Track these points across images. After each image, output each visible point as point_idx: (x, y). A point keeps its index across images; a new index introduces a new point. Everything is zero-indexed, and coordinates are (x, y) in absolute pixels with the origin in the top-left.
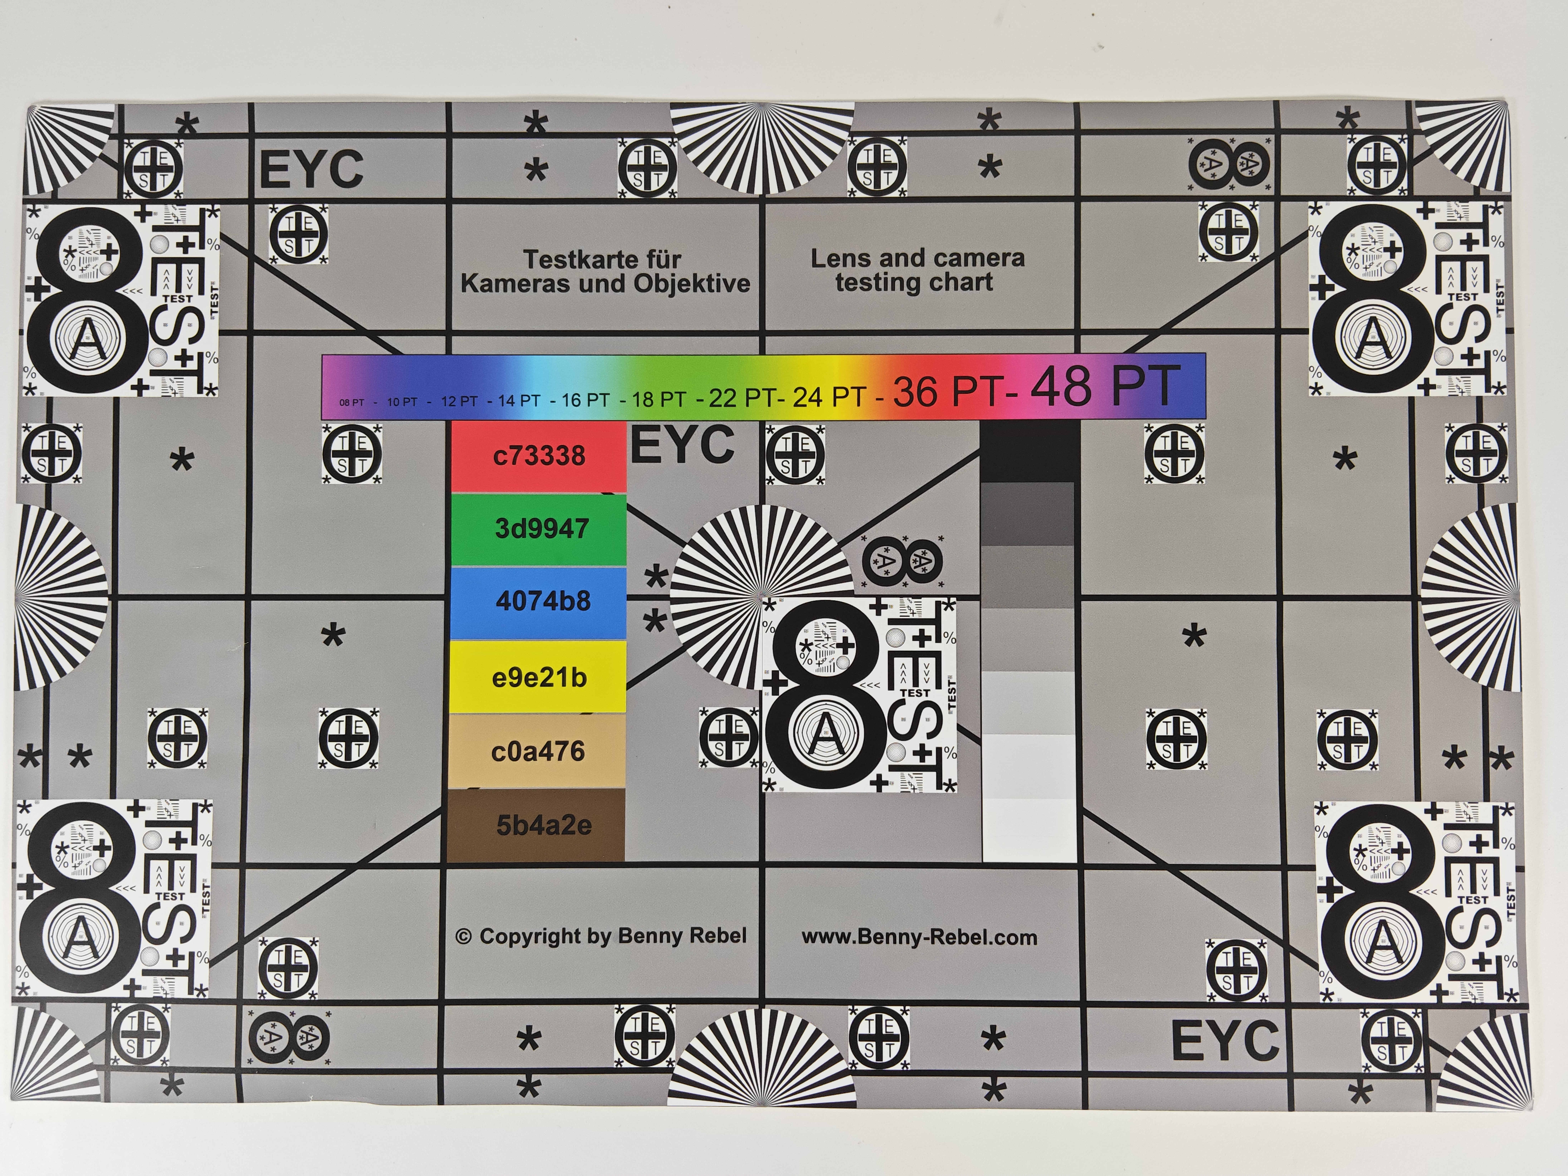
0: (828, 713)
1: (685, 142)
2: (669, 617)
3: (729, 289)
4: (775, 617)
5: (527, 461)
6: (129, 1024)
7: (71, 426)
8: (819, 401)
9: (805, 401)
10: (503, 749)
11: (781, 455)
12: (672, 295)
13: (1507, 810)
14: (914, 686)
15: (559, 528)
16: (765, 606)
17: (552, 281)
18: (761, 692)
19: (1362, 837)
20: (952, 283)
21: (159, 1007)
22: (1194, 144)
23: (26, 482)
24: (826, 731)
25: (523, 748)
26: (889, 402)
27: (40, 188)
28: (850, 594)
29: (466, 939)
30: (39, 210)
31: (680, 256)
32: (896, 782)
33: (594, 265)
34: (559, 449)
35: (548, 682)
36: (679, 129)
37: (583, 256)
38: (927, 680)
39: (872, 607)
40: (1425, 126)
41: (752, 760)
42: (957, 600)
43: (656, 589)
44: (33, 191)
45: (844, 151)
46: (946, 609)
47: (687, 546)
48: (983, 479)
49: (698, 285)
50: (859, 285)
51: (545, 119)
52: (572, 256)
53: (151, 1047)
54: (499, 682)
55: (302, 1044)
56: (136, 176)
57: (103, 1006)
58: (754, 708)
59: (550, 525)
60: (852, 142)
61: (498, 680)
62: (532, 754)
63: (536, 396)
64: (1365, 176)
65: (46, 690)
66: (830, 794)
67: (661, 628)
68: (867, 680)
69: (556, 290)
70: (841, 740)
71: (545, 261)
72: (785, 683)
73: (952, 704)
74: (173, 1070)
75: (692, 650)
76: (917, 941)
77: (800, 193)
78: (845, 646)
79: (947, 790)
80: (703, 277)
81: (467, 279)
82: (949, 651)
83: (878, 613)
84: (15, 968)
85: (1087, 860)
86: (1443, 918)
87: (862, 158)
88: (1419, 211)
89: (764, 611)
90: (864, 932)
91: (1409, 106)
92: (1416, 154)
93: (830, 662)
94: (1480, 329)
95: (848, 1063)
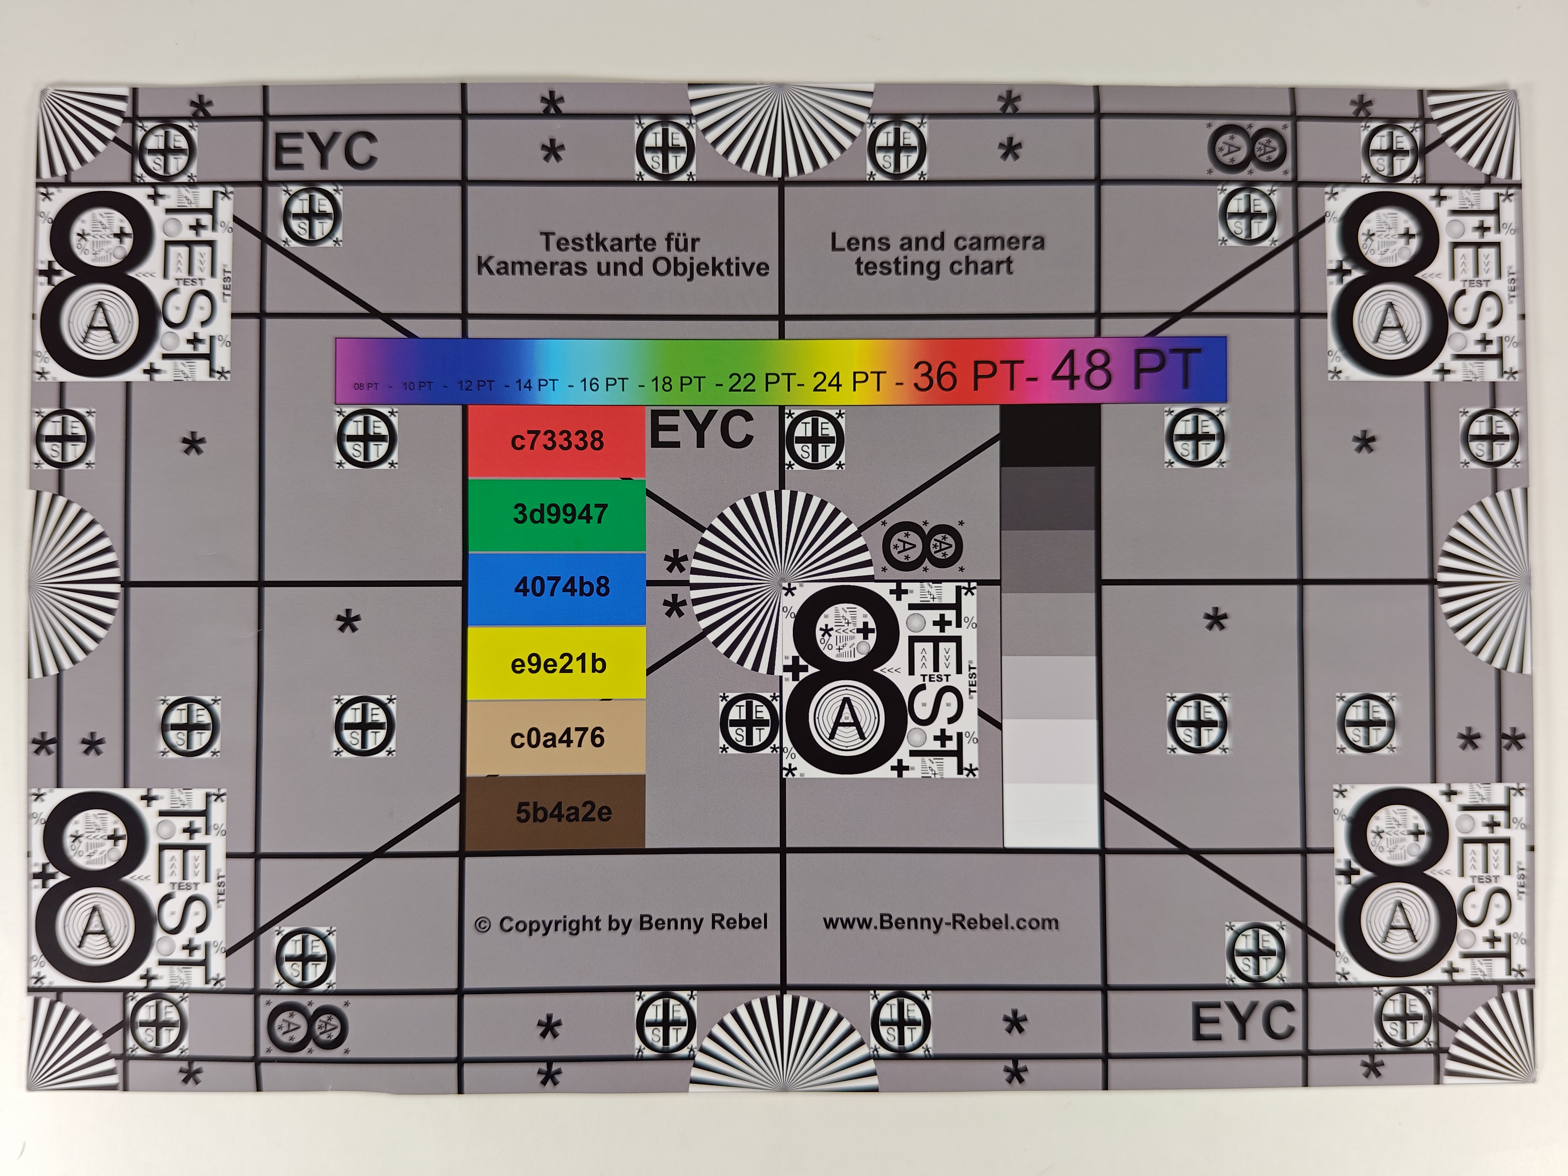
0: (849, 698)
1: (704, 124)
2: (689, 603)
3: (748, 273)
4: (795, 603)
5: (545, 446)
6: (146, 1013)
7: (83, 411)
8: (838, 386)
9: (824, 386)
10: (522, 736)
11: (801, 440)
12: (691, 279)
13: (1519, 790)
14: (934, 671)
15: (578, 514)
16: (785, 592)
17: (569, 264)
18: (781, 677)
19: (1380, 819)
20: (972, 266)
22: (1214, 128)
23: (38, 468)
24: (847, 716)
25: (542, 735)
26: (909, 387)
27: (53, 171)
28: (870, 579)
29: (485, 927)
30: (52, 193)
31: (698, 239)
32: (917, 767)
33: (612, 248)
34: (577, 434)
35: (567, 668)
36: (696, 109)
37: (601, 239)
38: (948, 664)
39: (892, 592)
40: (1437, 114)
41: (772, 745)
42: (978, 585)
43: (676, 575)
44: (45, 174)
45: (864, 133)
46: (966, 594)
47: (707, 531)
48: (1003, 463)
49: (716, 268)
50: (879, 269)
51: (561, 99)
52: (589, 238)
53: (168, 1037)
54: (518, 669)
55: (321, 1034)
56: (149, 160)
57: (119, 996)
58: (774, 694)
59: (569, 511)
60: (872, 123)
61: (516, 666)
62: (551, 741)
63: (554, 380)
64: (1380, 162)
65: (59, 677)
66: (851, 779)
67: (680, 614)
68: (887, 665)
69: (573, 273)
70: (862, 727)
71: (562, 244)
72: (805, 669)
73: (973, 688)
74: (191, 1060)
75: (713, 636)
76: (938, 927)
77: (819, 176)
78: (865, 631)
79: (968, 775)
80: (721, 262)
81: (483, 261)
82: (969, 636)
83: (899, 599)
84: (30, 959)
85: (1109, 845)
86: (1457, 899)
87: (882, 140)
88: (1432, 198)
89: (783, 597)
90: (886, 918)
91: (1421, 95)
92: (1428, 143)
93: (850, 647)
94: (1494, 315)
95: (869, 1048)
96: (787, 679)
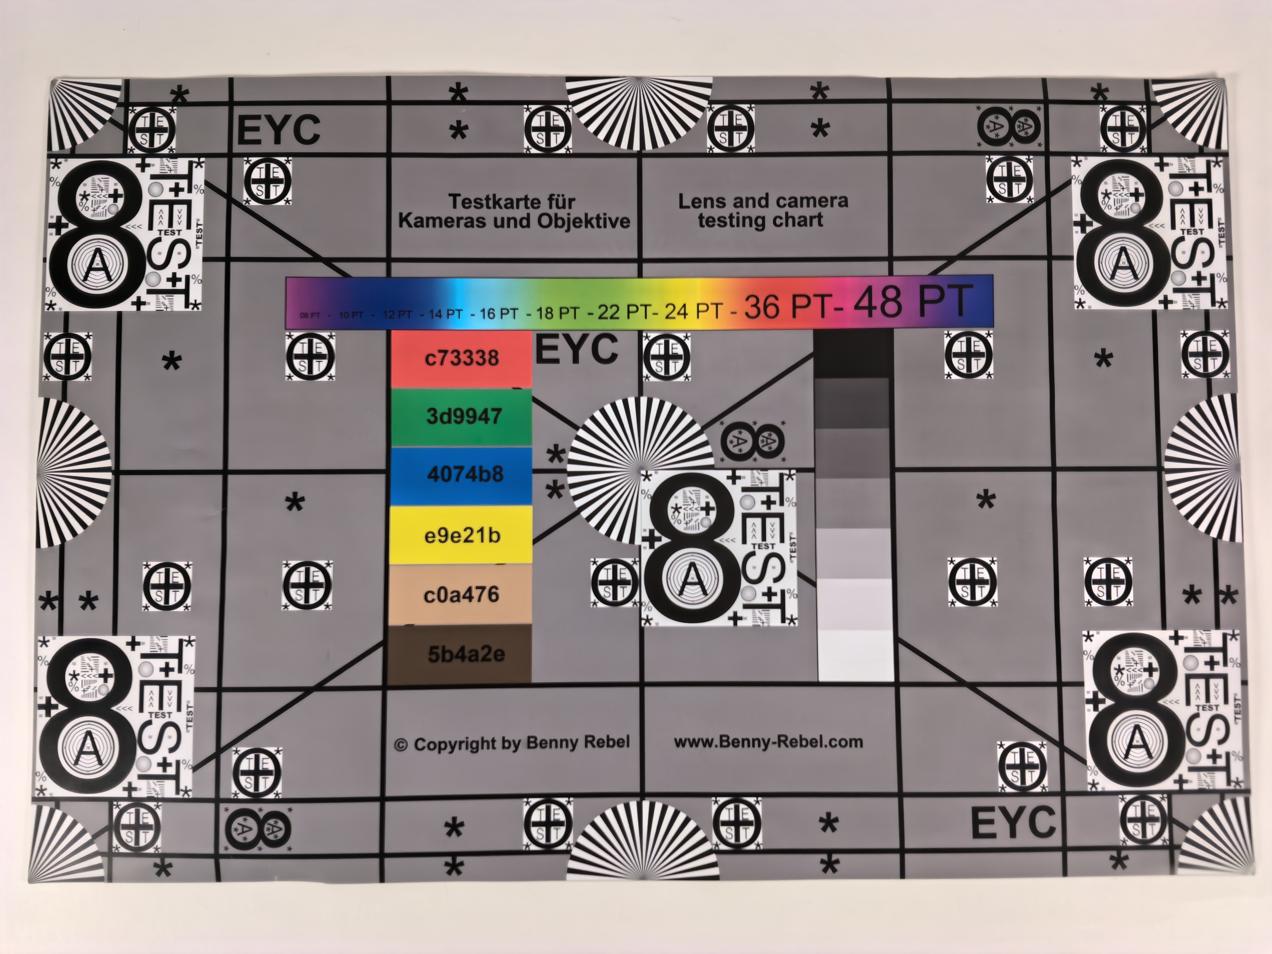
0: (694, 562)
1: (578, 108)
3: (614, 226)
4: (651, 486)
5: (452, 363)
7: (83, 335)
8: (685, 314)
9: (674, 314)
10: (433, 593)
11: (656, 357)
12: (568, 230)
13: (1233, 636)
14: (762, 541)
15: (478, 416)
16: (643, 478)
17: (472, 219)
18: (640, 547)
19: (1121, 659)
20: (790, 220)
21: (152, 804)
22: (982, 111)
23: (47, 380)
24: (693, 577)
25: (449, 591)
26: (741, 315)
27: (61, 145)
28: (710, 467)
29: (403, 747)
30: (60, 163)
31: (574, 199)
32: (749, 619)
33: (506, 206)
34: (477, 353)
35: (469, 539)
36: (573, 98)
37: (497, 199)
38: (773, 535)
39: (728, 478)
40: (1160, 99)
41: (633, 600)
42: (797, 472)
43: (556, 465)
44: (56, 147)
45: (704, 116)
46: (787, 479)
47: (580, 429)
48: (816, 376)
49: (588, 222)
50: (717, 222)
51: (466, 90)
52: (488, 199)
53: (146, 837)
54: (430, 540)
55: (269, 834)
56: (138, 136)
57: (106, 805)
58: (635, 559)
59: (471, 413)
60: (711, 109)
61: (429, 537)
62: (457, 597)
63: (459, 311)
64: (1114, 137)
65: (62, 547)
66: (696, 627)
67: (560, 496)
68: (725, 536)
69: (475, 226)
70: (705, 585)
71: (466, 203)
72: (659, 539)
73: (794, 554)
74: (163, 856)
75: (585, 514)
76: (766, 746)
77: (669, 150)
78: (707, 509)
79: (789, 624)
80: (592, 216)
81: (404, 215)
82: (790, 513)
83: (734, 483)
84: (35, 774)
85: (902, 679)
86: (1184, 723)
87: (718, 122)
88: (1156, 164)
89: (642, 482)
90: (725, 738)
91: (1147, 83)
92: (1153, 121)
93: (696, 522)
94: (1207, 257)
95: (712, 844)
96: (645, 548)
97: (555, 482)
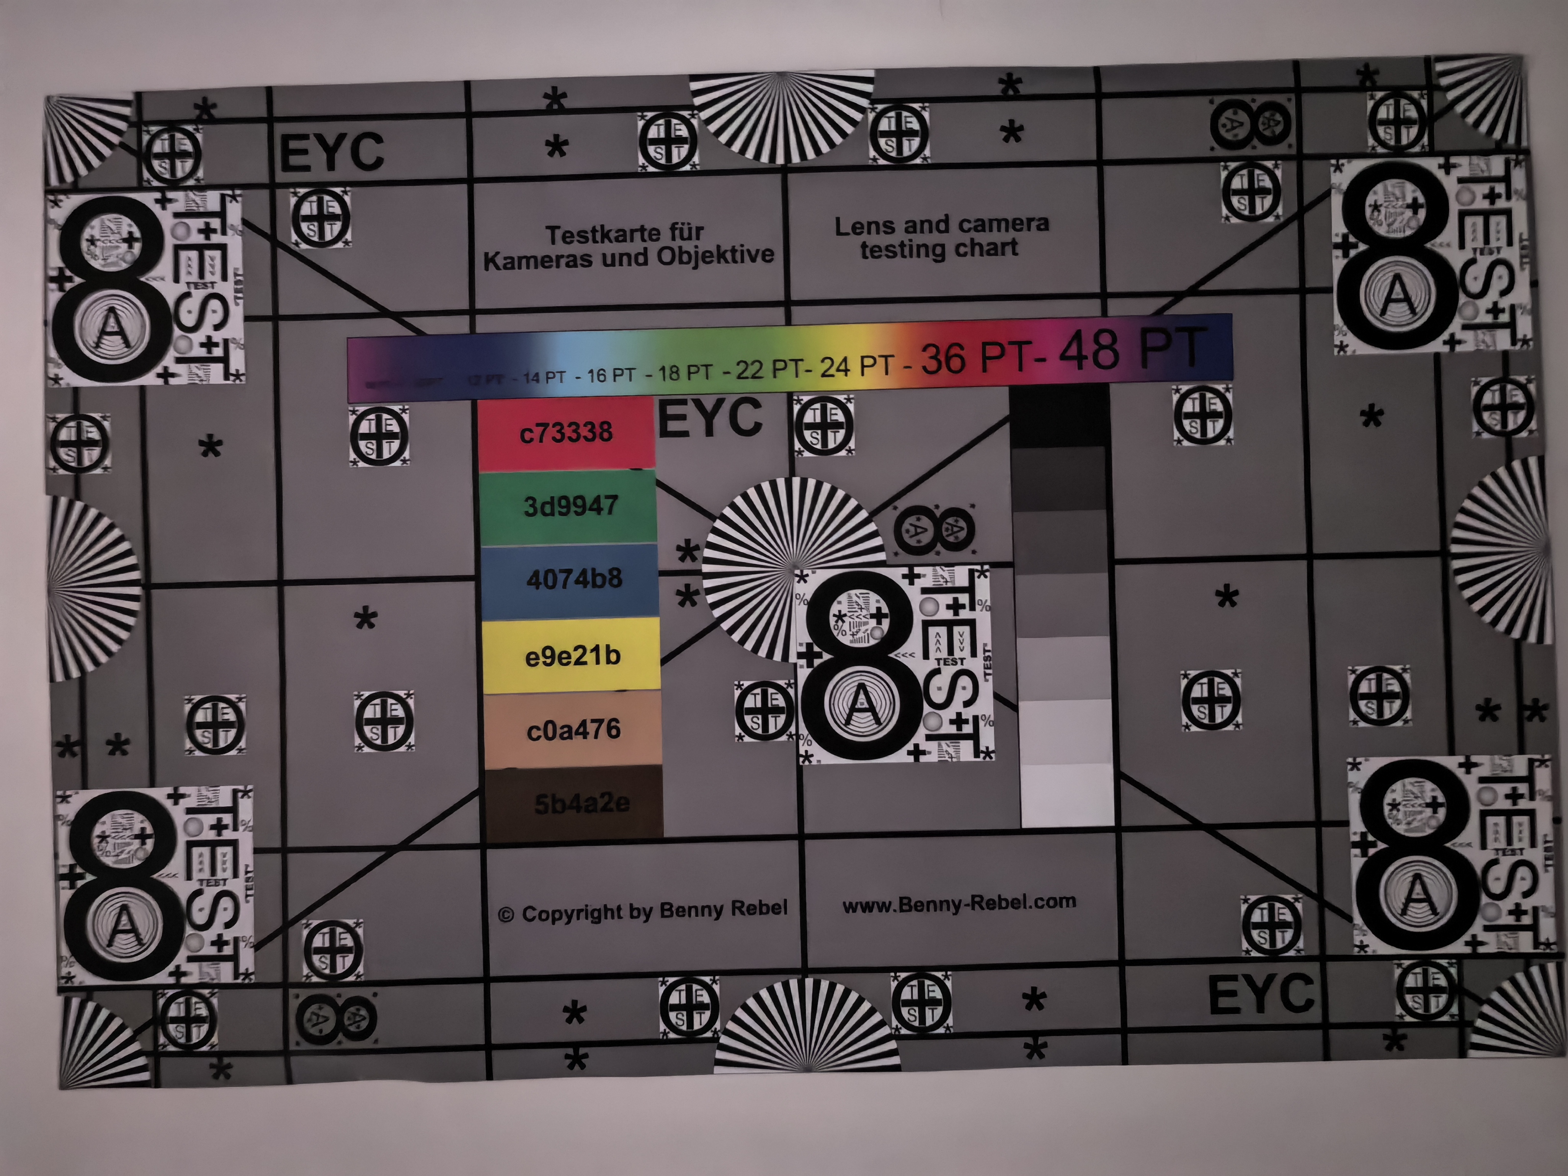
0: (864, 684)
1: (705, 114)
2: (702, 593)
3: (753, 260)
4: (807, 589)
5: (554, 439)
6: (176, 1010)
7: (98, 416)
8: (846, 371)
9: (832, 371)
10: (538, 728)
11: (810, 426)
12: (696, 267)
13: (1543, 762)
14: (949, 655)
15: (588, 506)
16: (797, 579)
17: (574, 256)
18: (795, 665)
19: (1396, 792)
20: (977, 248)
21: (206, 992)
22: (1216, 105)
23: (54, 473)
24: (862, 702)
25: (558, 727)
26: (917, 370)
27: (61, 178)
28: (882, 564)
29: (509, 917)
30: (61, 200)
31: (702, 228)
32: (933, 753)
33: (617, 239)
34: (585, 425)
35: (583, 660)
36: (698, 101)
37: (606, 231)
38: (962, 648)
39: (904, 576)
40: (1446, 81)
41: (788, 733)
42: (991, 567)
43: (688, 565)
44: (54, 181)
45: (865, 119)
46: (979, 577)
47: (718, 521)
48: (1013, 446)
49: (721, 256)
50: (884, 252)
51: (564, 95)
52: (594, 231)
53: (198, 1032)
54: (532, 662)
55: (349, 1025)
56: (156, 163)
57: (149, 994)
58: (789, 681)
59: (579, 502)
60: (873, 109)
61: (531, 659)
62: (568, 733)
63: (561, 372)
64: (1386, 133)
65: (82, 679)
66: (868, 764)
67: (694, 604)
68: (902, 650)
69: (579, 265)
70: (877, 711)
71: (567, 237)
72: (819, 655)
73: (988, 671)
74: (221, 1055)
75: (726, 625)
76: (957, 908)
77: (822, 162)
78: (878, 616)
79: (984, 758)
80: (726, 248)
82: (984, 620)
83: (912, 583)
84: (60, 959)
85: (1125, 823)
86: (1478, 870)
87: (884, 125)
88: (1440, 167)
89: (796, 585)
90: (905, 901)
91: (1428, 62)
92: (1436, 111)
93: (864, 633)
94: (1504, 283)
95: (891, 1028)
96: (802, 667)
97: (687, 586)
